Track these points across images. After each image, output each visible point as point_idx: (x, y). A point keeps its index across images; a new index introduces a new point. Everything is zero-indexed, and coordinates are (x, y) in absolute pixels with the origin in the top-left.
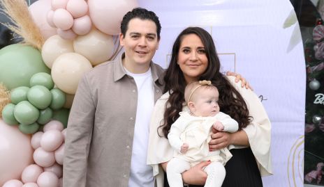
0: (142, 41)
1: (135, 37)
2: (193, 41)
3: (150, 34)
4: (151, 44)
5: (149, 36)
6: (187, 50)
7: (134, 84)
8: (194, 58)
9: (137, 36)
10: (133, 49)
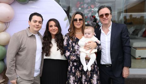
0: (37, 23)
1: (35, 22)
2: (52, 23)
3: (40, 21)
4: (40, 25)
5: (40, 22)
6: (51, 26)
7: (35, 38)
8: (54, 29)
9: (35, 21)
10: (34, 26)
